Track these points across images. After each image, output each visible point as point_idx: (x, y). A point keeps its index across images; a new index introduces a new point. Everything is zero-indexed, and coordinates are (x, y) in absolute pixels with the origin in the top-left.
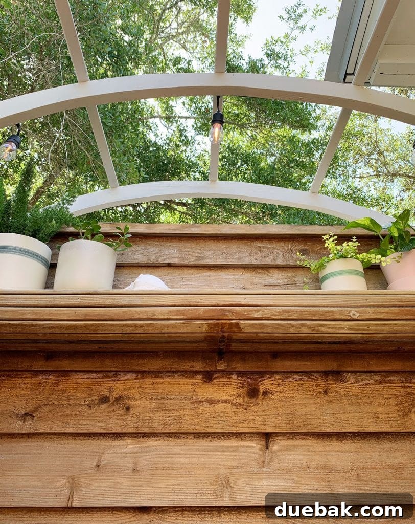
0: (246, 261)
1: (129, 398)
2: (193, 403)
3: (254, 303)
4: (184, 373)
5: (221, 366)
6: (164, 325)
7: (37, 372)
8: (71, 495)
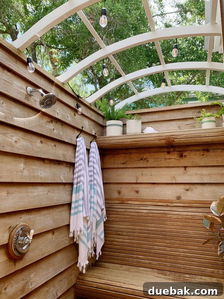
1: (148, 158)
2: (165, 159)
3: (178, 134)
4: (162, 152)
5: (172, 150)
6: (154, 142)
7: (125, 153)
8: (137, 180)
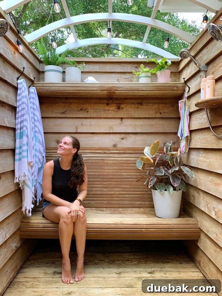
0: (119, 71)
1: (88, 109)
2: (104, 110)
4: (101, 103)
5: (111, 101)
8: (77, 130)
